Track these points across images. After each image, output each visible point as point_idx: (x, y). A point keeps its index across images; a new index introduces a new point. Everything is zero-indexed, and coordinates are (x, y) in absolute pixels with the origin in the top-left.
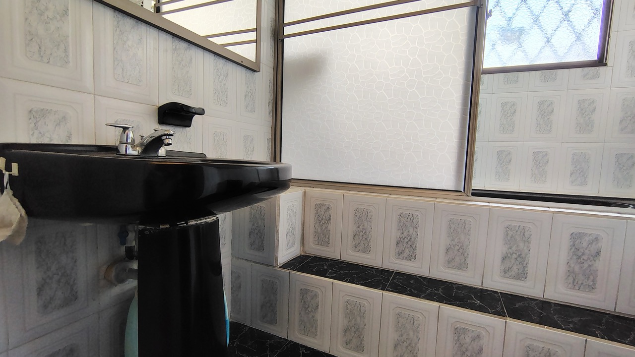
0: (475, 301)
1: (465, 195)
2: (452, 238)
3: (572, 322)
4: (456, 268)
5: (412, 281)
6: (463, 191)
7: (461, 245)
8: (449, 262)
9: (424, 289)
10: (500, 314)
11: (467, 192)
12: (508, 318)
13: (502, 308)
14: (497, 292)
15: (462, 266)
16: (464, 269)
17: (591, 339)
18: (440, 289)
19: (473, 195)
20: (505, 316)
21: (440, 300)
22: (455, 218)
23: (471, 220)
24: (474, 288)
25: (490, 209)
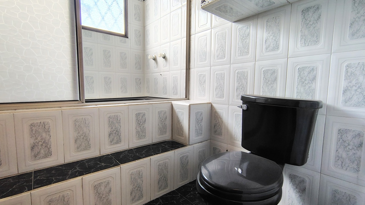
0: (101, 164)
1: (81, 102)
2: (78, 132)
3: (143, 154)
4: (83, 150)
5: (53, 172)
6: (79, 100)
7: (85, 134)
8: (78, 148)
9: (66, 173)
10: (116, 165)
11: (82, 100)
12: (121, 165)
13: (116, 161)
14: (108, 155)
15: (88, 147)
16: (89, 149)
17: (152, 157)
18: (77, 167)
19: (86, 102)
20: (119, 164)
21: (81, 174)
22: (78, 118)
23: (88, 117)
24: (96, 158)
25: (99, 109)
